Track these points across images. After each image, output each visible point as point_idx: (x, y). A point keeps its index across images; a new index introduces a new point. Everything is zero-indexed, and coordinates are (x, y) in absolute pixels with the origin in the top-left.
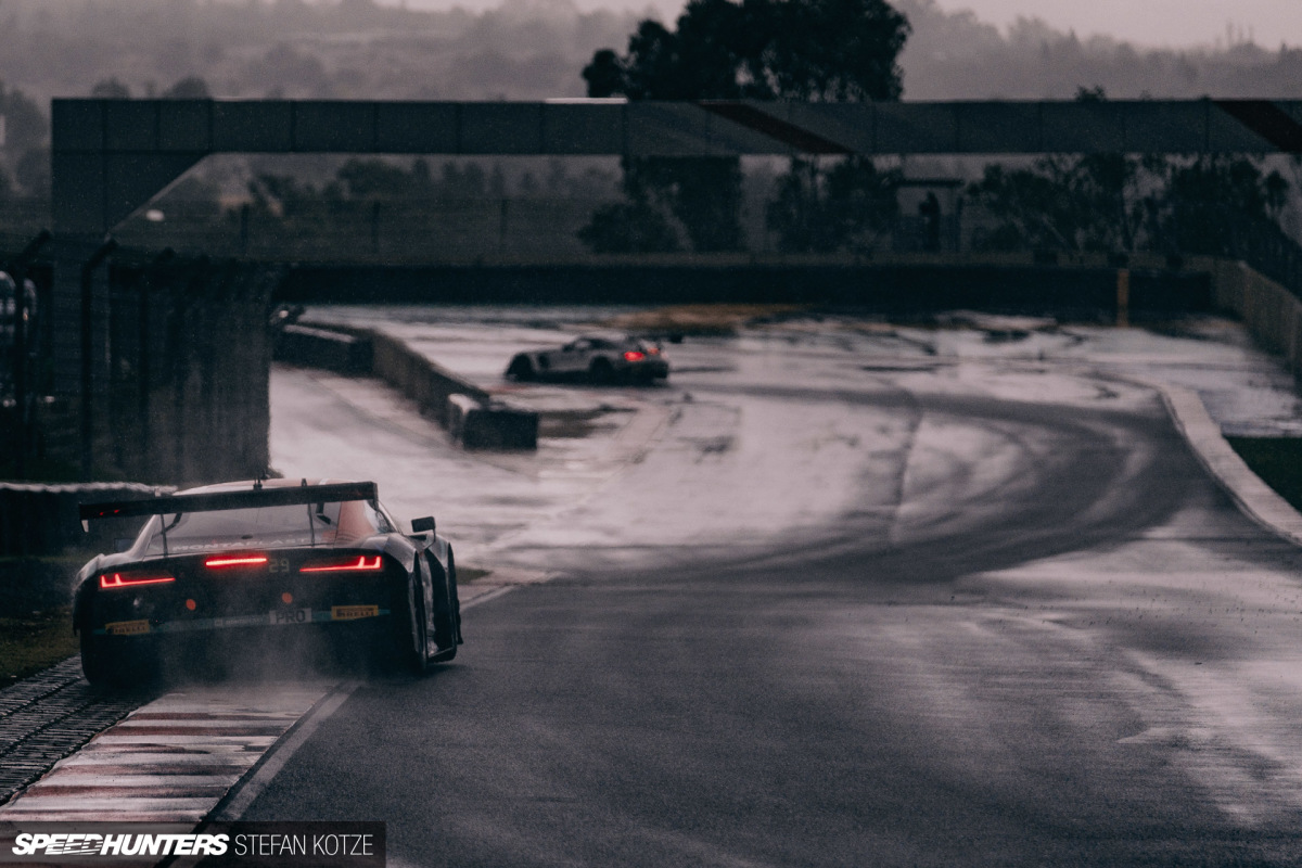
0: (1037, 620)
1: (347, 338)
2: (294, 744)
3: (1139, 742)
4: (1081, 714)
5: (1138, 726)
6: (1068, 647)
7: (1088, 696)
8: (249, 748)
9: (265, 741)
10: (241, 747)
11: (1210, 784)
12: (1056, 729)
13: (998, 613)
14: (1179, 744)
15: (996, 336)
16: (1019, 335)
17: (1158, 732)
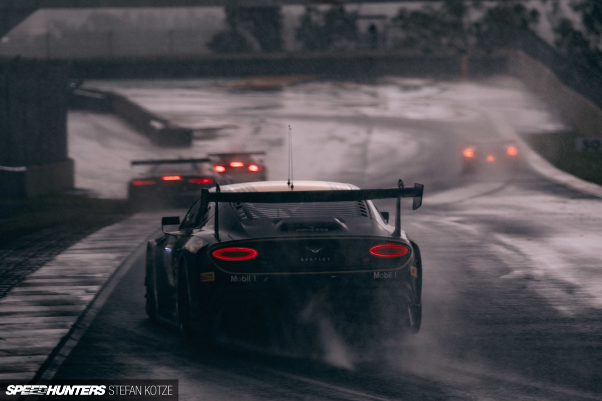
0: (447, 221)
1: (98, 96)
2: (110, 289)
3: (510, 277)
4: (480, 265)
5: (507, 270)
6: (465, 233)
7: (481, 256)
8: (88, 292)
9: (95, 288)
10: (83, 291)
11: (547, 297)
12: (470, 273)
13: (427, 218)
14: (529, 278)
15: (406, 88)
16: (416, 88)
17: (518, 273)
